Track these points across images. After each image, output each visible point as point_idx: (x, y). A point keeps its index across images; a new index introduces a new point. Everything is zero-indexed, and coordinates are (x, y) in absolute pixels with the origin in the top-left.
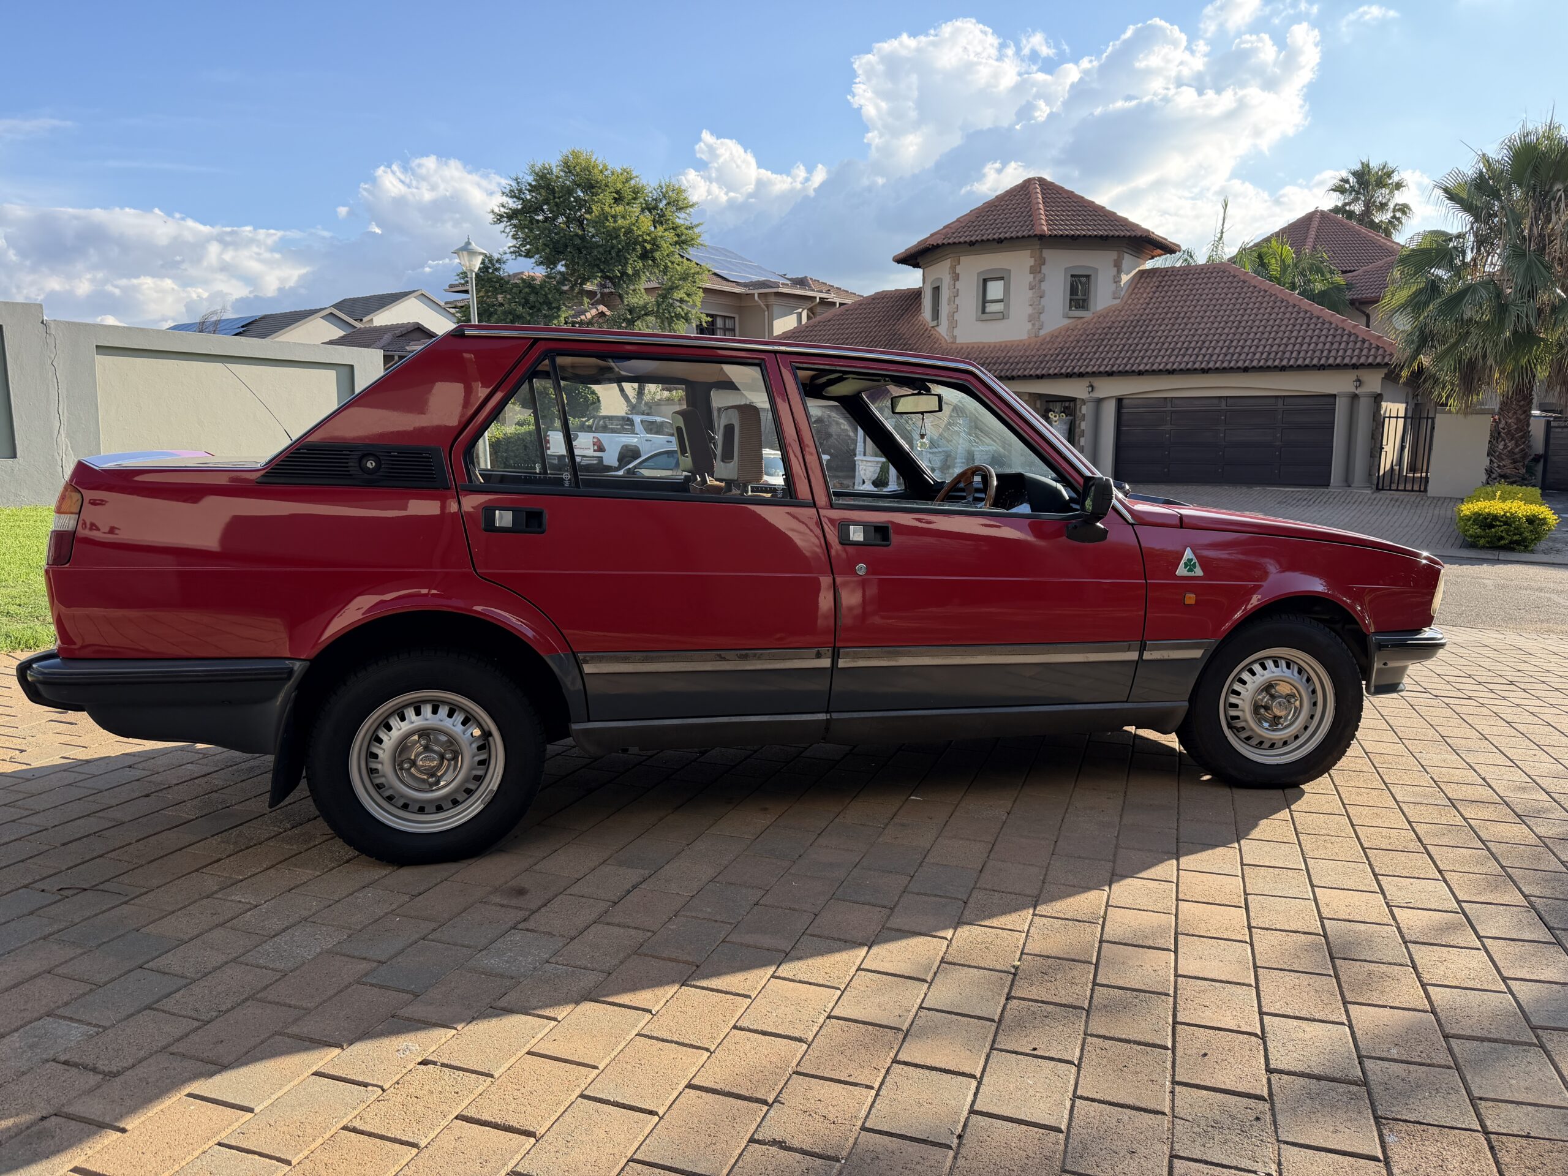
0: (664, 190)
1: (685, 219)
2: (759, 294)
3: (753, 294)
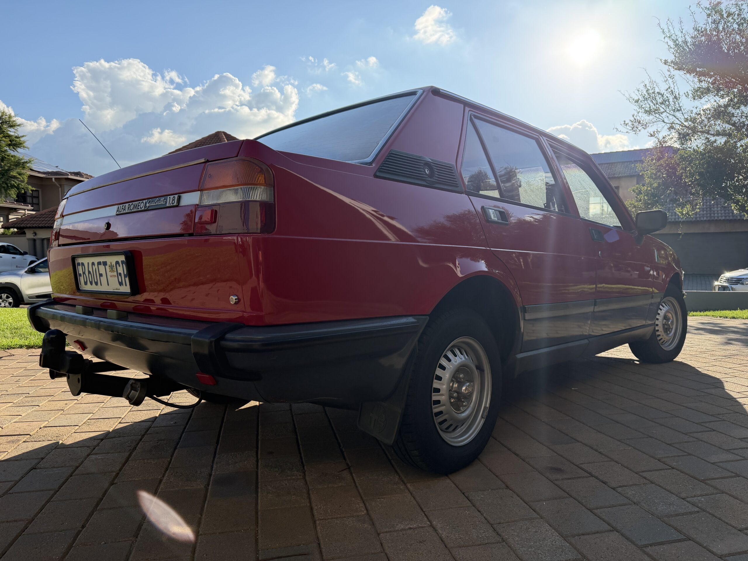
1: (15, 132)
2: (55, 178)
3: (52, 178)
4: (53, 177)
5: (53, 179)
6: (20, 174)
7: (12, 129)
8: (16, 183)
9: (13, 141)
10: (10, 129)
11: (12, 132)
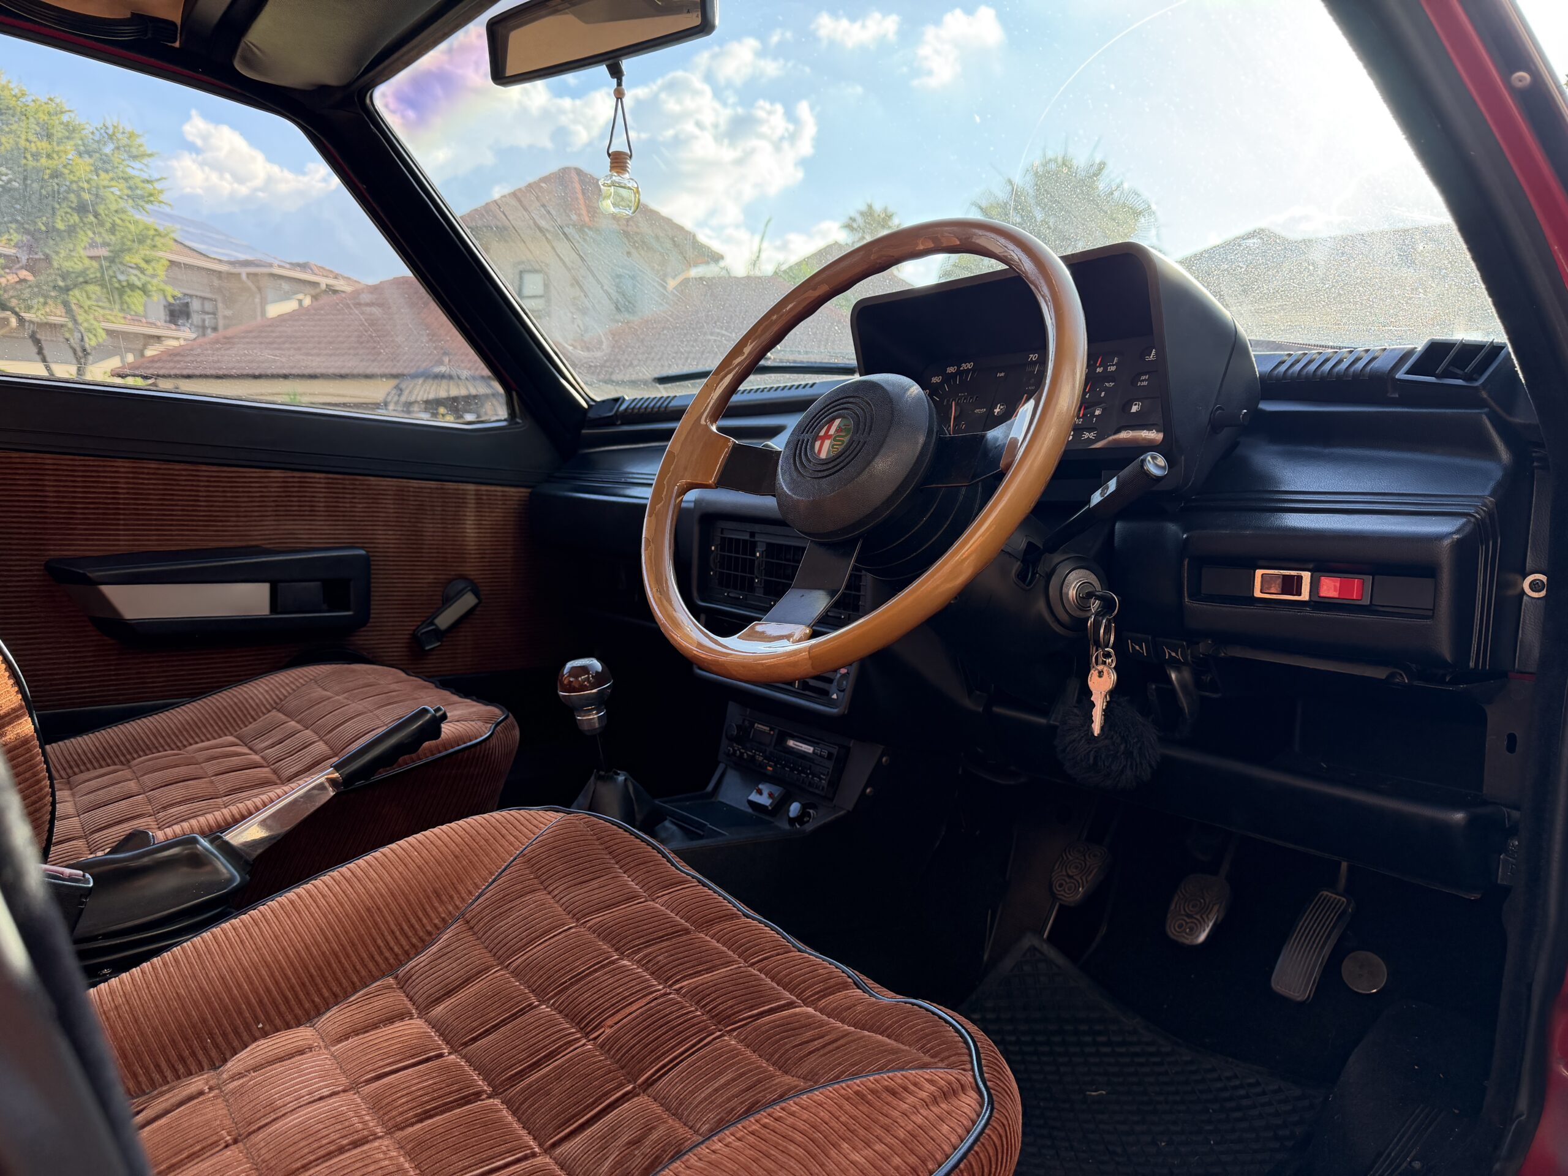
0: (110, 132)
1: (141, 170)
2: (248, 275)
3: (239, 274)
4: (244, 271)
5: (244, 277)
6: (147, 262)
7: (137, 165)
8: (139, 279)
9: (137, 188)
10: (132, 164)
11: (136, 170)
